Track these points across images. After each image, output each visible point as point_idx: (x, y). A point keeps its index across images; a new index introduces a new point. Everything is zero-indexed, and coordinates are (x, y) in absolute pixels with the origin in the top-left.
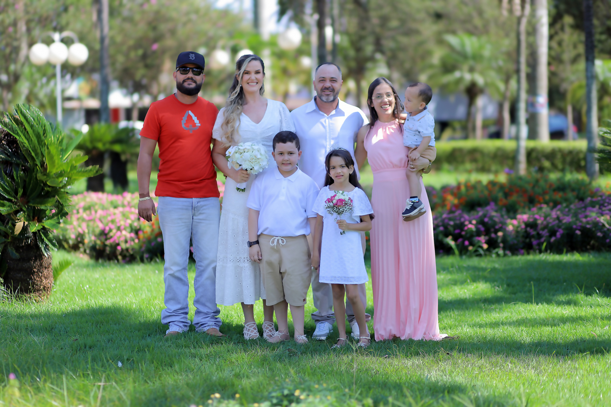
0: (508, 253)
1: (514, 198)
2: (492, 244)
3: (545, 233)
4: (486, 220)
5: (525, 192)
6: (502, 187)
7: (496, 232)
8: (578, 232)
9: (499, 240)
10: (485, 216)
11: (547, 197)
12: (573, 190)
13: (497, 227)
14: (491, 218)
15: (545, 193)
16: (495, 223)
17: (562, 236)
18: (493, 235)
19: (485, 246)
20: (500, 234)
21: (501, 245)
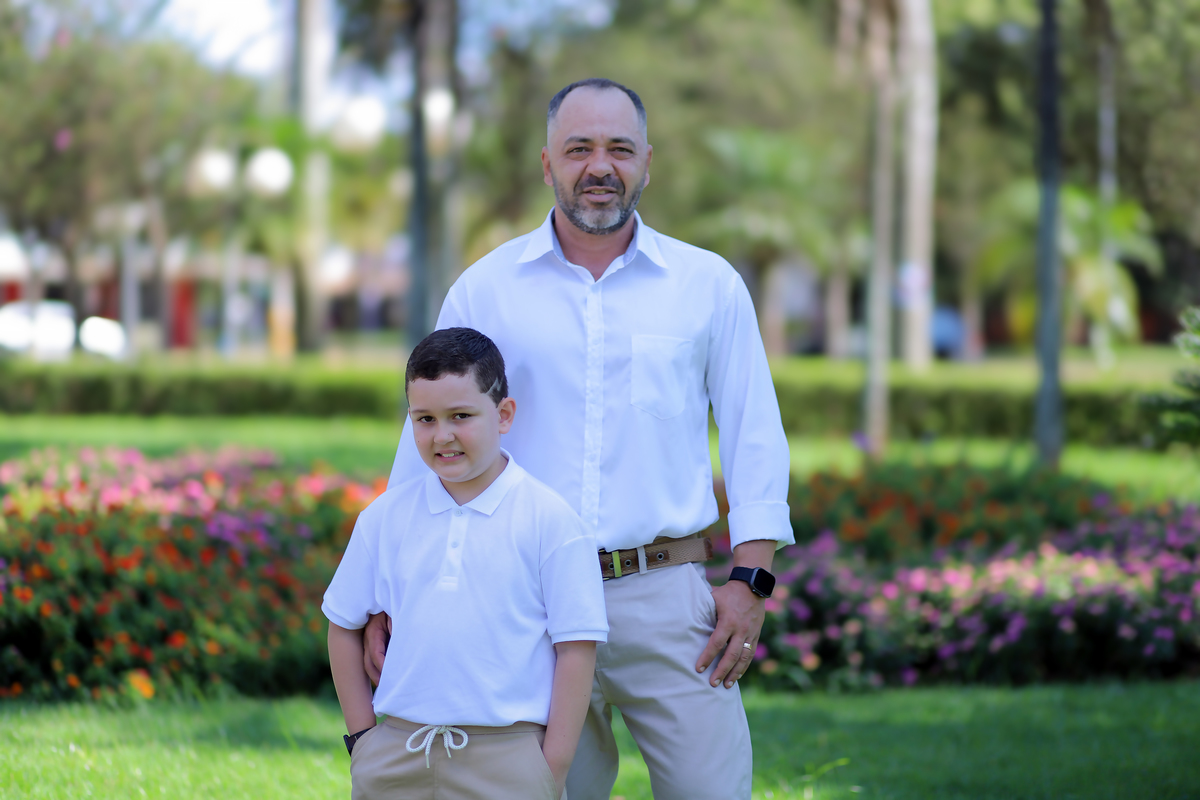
0: (873, 679)
1: (883, 520)
2: (830, 655)
3: (975, 625)
4: (815, 587)
5: (908, 503)
6: (849, 489)
7: (841, 620)
8: (1068, 626)
9: (849, 645)
10: (810, 575)
11: (970, 519)
12: (1036, 499)
13: (845, 607)
14: (828, 581)
15: (962, 506)
16: (838, 598)
17: (1025, 634)
18: (832, 632)
19: (811, 662)
20: (852, 627)
21: (855, 659)
